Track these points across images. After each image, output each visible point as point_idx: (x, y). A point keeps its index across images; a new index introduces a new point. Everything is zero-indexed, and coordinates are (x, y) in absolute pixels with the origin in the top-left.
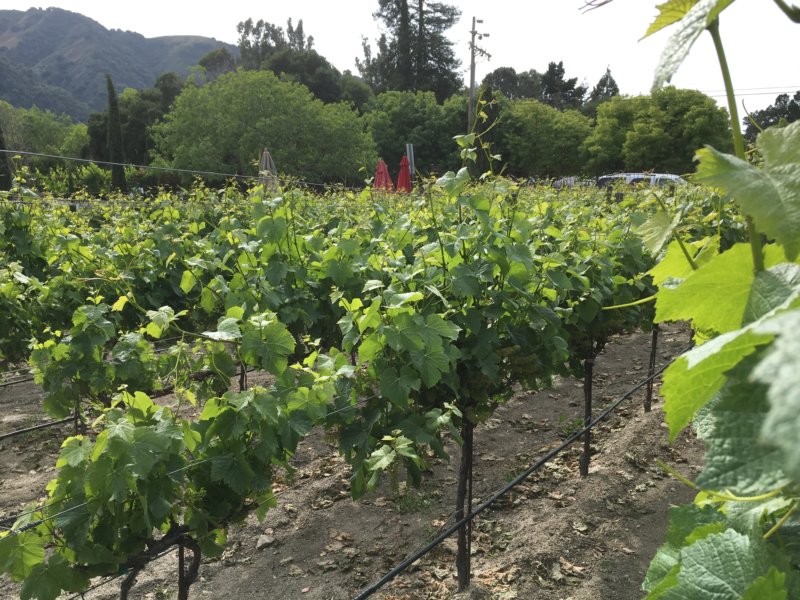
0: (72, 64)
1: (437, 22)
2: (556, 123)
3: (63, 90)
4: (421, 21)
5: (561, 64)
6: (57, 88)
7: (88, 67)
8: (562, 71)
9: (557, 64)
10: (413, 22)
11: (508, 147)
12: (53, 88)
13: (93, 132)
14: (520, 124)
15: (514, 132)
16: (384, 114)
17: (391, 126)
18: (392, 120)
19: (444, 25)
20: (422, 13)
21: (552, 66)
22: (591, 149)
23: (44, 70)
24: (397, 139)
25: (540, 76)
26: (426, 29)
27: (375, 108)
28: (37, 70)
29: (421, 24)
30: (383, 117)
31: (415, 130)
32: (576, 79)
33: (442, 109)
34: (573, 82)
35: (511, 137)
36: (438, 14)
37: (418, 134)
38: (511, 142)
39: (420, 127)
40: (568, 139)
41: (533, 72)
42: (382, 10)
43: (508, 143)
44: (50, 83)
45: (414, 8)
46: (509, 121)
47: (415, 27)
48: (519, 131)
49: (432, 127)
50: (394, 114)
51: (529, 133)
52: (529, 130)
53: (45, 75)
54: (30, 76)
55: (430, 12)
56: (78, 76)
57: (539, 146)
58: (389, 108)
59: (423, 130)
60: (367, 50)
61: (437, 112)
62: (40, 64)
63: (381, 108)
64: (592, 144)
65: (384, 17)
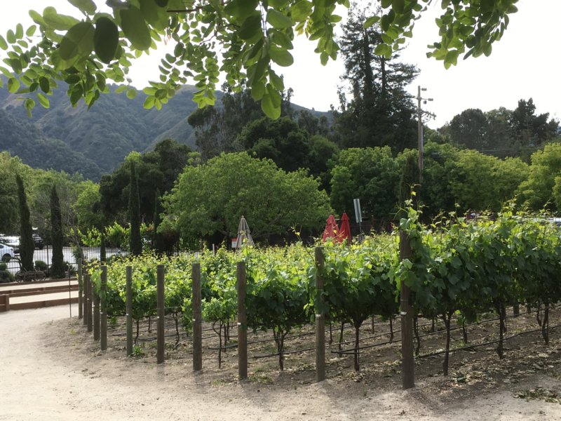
0: (71, 117)
1: (399, 79)
2: (495, 170)
3: (62, 142)
4: (383, 79)
5: (531, 101)
6: (56, 140)
7: (84, 120)
8: (533, 107)
9: (527, 101)
10: (377, 81)
11: (452, 192)
12: (53, 141)
13: (103, 190)
14: (463, 172)
15: (458, 179)
16: (344, 168)
17: (352, 178)
18: (353, 173)
19: (404, 82)
20: (385, 73)
21: (522, 103)
22: (524, 192)
23: (45, 125)
24: (357, 189)
25: (510, 112)
26: (387, 86)
27: (338, 164)
28: (39, 125)
29: (384, 82)
30: (344, 171)
31: (372, 180)
32: (547, 114)
33: (396, 161)
34: (544, 117)
35: (454, 183)
36: (399, 73)
37: (376, 184)
38: (454, 188)
39: (375, 178)
40: (506, 184)
41: (502, 109)
42: (348, 72)
43: (451, 189)
44: (50, 136)
45: (377, 69)
46: (453, 170)
47: (378, 85)
48: (462, 178)
49: (387, 177)
50: (354, 167)
51: (472, 180)
52: (471, 178)
53: (46, 129)
54: (33, 131)
55: (391, 72)
56: (75, 128)
57: (481, 191)
58: (350, 162)
59: (378, 180)
60: (342, 98)
61: (391, 164)
62: (41, 120)
63: (343, 163)
64: (527, 188)
65: (350, 78)
